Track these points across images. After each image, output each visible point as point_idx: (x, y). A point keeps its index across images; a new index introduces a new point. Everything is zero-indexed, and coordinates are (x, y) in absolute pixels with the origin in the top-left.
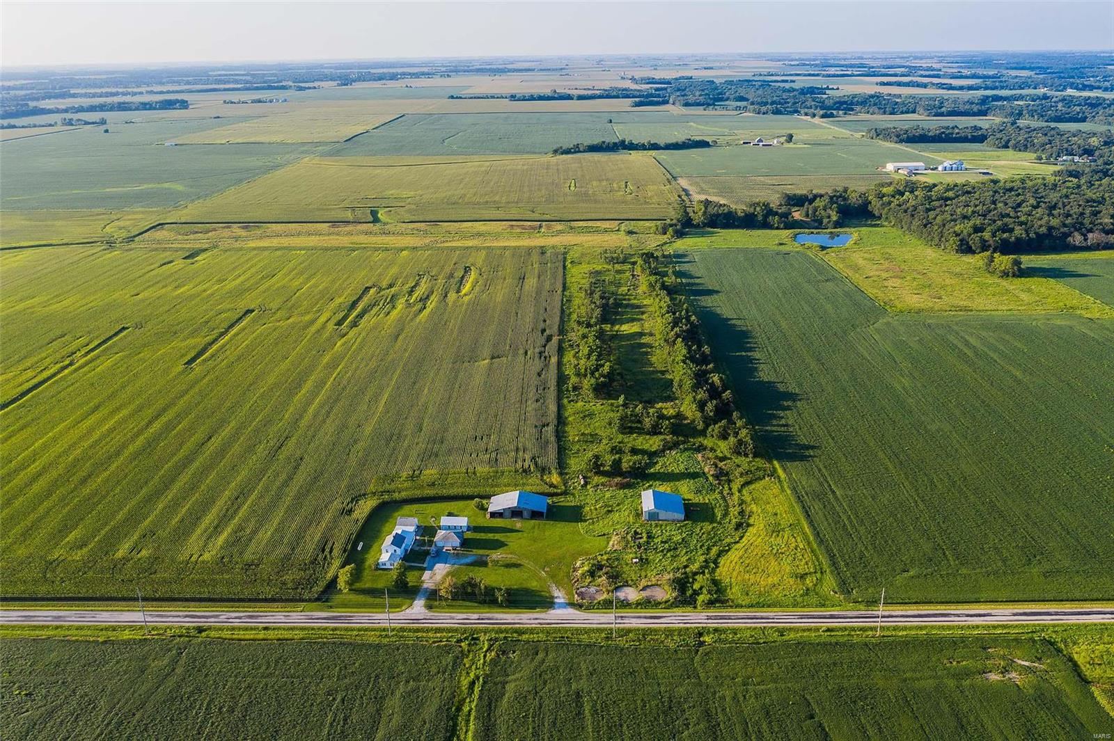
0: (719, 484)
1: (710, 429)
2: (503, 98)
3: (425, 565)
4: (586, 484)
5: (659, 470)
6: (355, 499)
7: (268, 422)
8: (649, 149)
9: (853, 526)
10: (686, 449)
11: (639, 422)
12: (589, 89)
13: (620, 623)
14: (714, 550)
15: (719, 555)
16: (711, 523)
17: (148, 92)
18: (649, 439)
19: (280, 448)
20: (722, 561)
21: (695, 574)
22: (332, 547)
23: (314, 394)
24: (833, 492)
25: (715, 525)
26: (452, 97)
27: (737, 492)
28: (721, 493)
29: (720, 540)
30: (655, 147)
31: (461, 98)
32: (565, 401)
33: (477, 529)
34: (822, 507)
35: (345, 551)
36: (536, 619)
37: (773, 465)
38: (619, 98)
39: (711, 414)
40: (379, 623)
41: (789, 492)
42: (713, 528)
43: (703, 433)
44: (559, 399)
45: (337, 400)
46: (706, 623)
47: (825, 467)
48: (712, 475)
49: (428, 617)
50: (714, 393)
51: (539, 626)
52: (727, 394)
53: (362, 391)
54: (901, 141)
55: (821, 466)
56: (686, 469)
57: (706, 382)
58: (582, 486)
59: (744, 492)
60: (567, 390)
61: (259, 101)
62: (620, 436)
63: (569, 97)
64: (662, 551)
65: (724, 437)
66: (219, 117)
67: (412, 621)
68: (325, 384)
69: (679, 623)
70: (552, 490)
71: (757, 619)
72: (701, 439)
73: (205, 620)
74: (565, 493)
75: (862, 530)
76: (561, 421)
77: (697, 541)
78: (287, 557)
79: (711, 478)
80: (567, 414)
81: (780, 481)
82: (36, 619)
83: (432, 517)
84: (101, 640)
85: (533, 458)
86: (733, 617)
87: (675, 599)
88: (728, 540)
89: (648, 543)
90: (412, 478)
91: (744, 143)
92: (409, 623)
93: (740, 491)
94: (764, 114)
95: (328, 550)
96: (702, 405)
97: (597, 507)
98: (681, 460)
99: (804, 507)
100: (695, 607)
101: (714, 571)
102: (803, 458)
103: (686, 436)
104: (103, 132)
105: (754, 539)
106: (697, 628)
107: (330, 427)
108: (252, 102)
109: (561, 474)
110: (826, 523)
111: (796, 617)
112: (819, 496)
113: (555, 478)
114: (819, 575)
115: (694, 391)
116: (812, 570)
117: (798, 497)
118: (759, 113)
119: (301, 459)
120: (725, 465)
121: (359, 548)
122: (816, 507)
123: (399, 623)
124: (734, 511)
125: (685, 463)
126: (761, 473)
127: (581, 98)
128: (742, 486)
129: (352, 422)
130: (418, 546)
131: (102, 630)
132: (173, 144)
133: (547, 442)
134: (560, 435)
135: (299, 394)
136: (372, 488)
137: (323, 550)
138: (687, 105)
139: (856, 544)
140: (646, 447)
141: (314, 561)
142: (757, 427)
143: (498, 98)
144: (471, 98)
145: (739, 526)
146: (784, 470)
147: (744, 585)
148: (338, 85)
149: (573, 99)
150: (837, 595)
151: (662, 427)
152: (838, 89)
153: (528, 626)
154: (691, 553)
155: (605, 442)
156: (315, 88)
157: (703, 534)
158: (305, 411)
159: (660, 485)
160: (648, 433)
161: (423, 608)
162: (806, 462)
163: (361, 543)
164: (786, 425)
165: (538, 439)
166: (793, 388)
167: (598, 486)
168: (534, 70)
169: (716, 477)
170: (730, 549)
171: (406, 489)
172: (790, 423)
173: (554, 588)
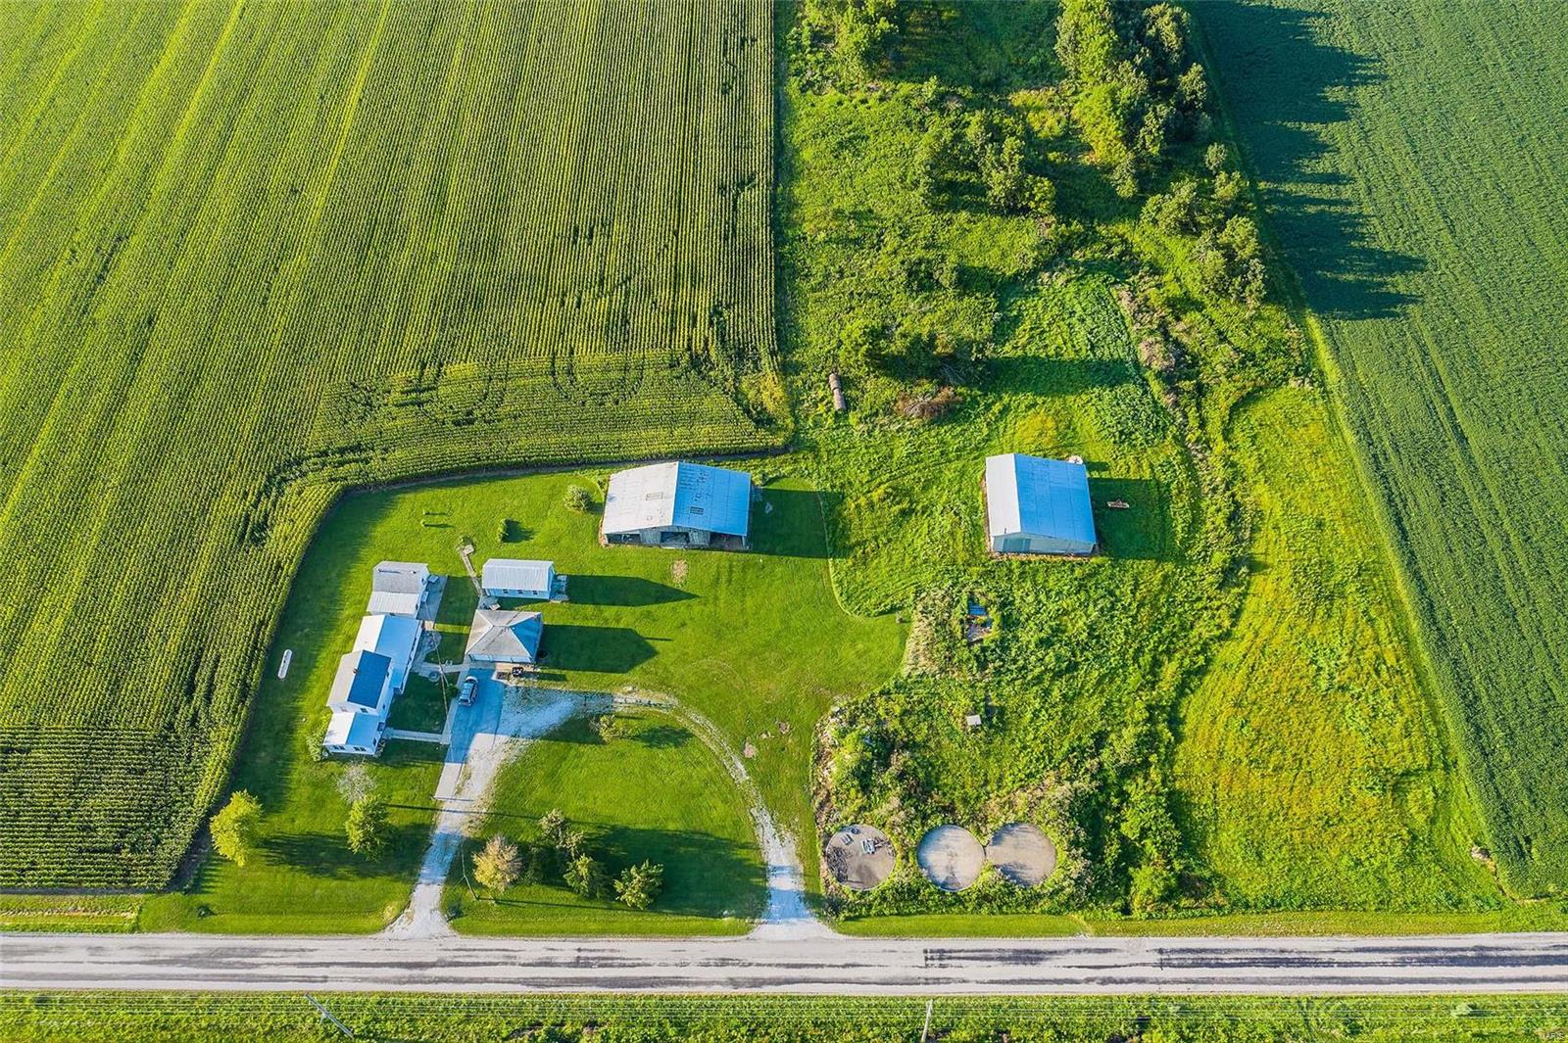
0: (1176, 404)
1: (1152, 201)
3: (445, 739)
4: (848, 404)
5: (1024, 347)
6: (275, 482)
7: (77, 180)
9: (1519, 580)
10: (1091, 267)
11: (974, 167)
13: (937, 981)
14: (1170, 670)
15: (1183, 689)
16: (1160, 560)
18: (997, 231)
19: (101, 277)
20: (1192, 710)
21: (1126, 772)
22: (212, 677)
23: (192, 66)
24: (1462, 438)
25: (1169, 567)
27: (1220, 438)
28: (1179, 440)
29: (1183, 628)
32: (793, 85)
33: (578, 588)
34: (1436, 501)
35: (244, 695)
36: (723, 962)
37: (1303, 326)
39: (1154, 150)
40: (325, 979)
41: (1350, 437)
42: (1166, 577)
43: (1131, 209)
44: (779, 78)
45: (242, 96)
46: (1157, 982)
47: (1438, 342)
48: (1158, 375)
49: (448, 956)
50: (1161, 73)
51: (729, 990)
52: (1192, 80)
53: (306, 56)
55: (1427, 338)
56: (1093, 347)
57: (1140, 36)
58: (836, 415)
59: (1239, 436)
60: (799, 47)
62: (929, 218)
64: (1039, 679)
65: (1188, 227)
67: (406, 972)
68: (218, 31)
69: (1088, 980)
70: (764, 438)
71: (1288, 963)
72: (1122, 228)
74: (795, 445)
75: (1539, 589)
76: (783, 163)
77: (1127, 633)
78: (98, 722)
79: (1156, 387)
80: (797, 137)
81: (1326, 393)
83: (467, 540)
85: (716, 312)
86: (1226, 958)
87: (1079, 881)
88: (1203, 630)
89: (1003, 645)
90: (418, 394)
92: (399, 981)
93: (1227, 434)
95: (201, 688)
96: (1132, 120)
97: (875, 496)
98: (1078, 309)
99: (1390, 501)
100: (1126, 910)
101: (1169, 760)
102: (1383, 305)
103: (1087, 215)
105: (1268, 627)
106: (1135, 1000)
107: (224, 199)
109: (786, 369)
110: (1447, 564)
111: (1389, 957)
112: (1427, 459)
113: (768, 390)
114: (1438, 775)
115: (1110, 65)
116: (1422, 760)
117: (1375, 456)
119: (150, 323)
120: (1188, 332)
121: (282, 673)
122: (1422, 497)
123: (376, 980)
124: (1215, 517)
125: (1089, 321)
126: (1278, 364)
128: (1232, 411)
129: (278, 178)
130: (428, 659)
133: (750, 250)
134: (781, 215)
135: (157, 71)
136: (315, 437)
137: (191, 689)
139: (1530, 652)
140: (991, 260)
141: (166, 736)
142: (1262, 185)
145: (1228, 576)
146: (1336, 349)
147: (1250, 818)
150: (1490, 864)
151: (1032, 196)
153: (703, 990)
154: (1112, 681)
155: (891, 241)
157: (1141, 605)
158: (168, 135)
159: (1029, 407)
160: (997, 211)
161: (438, 916)
162: (1387, 320)
163: (288, 654)
164: (1334, 178)
165: (726, 238)
166: (1344, 36)
167: (876, 414)
169: (1168, 378)
170: (1208, 661)
171: (402, 439)
172: (1343, 170)
173: (770, 830)
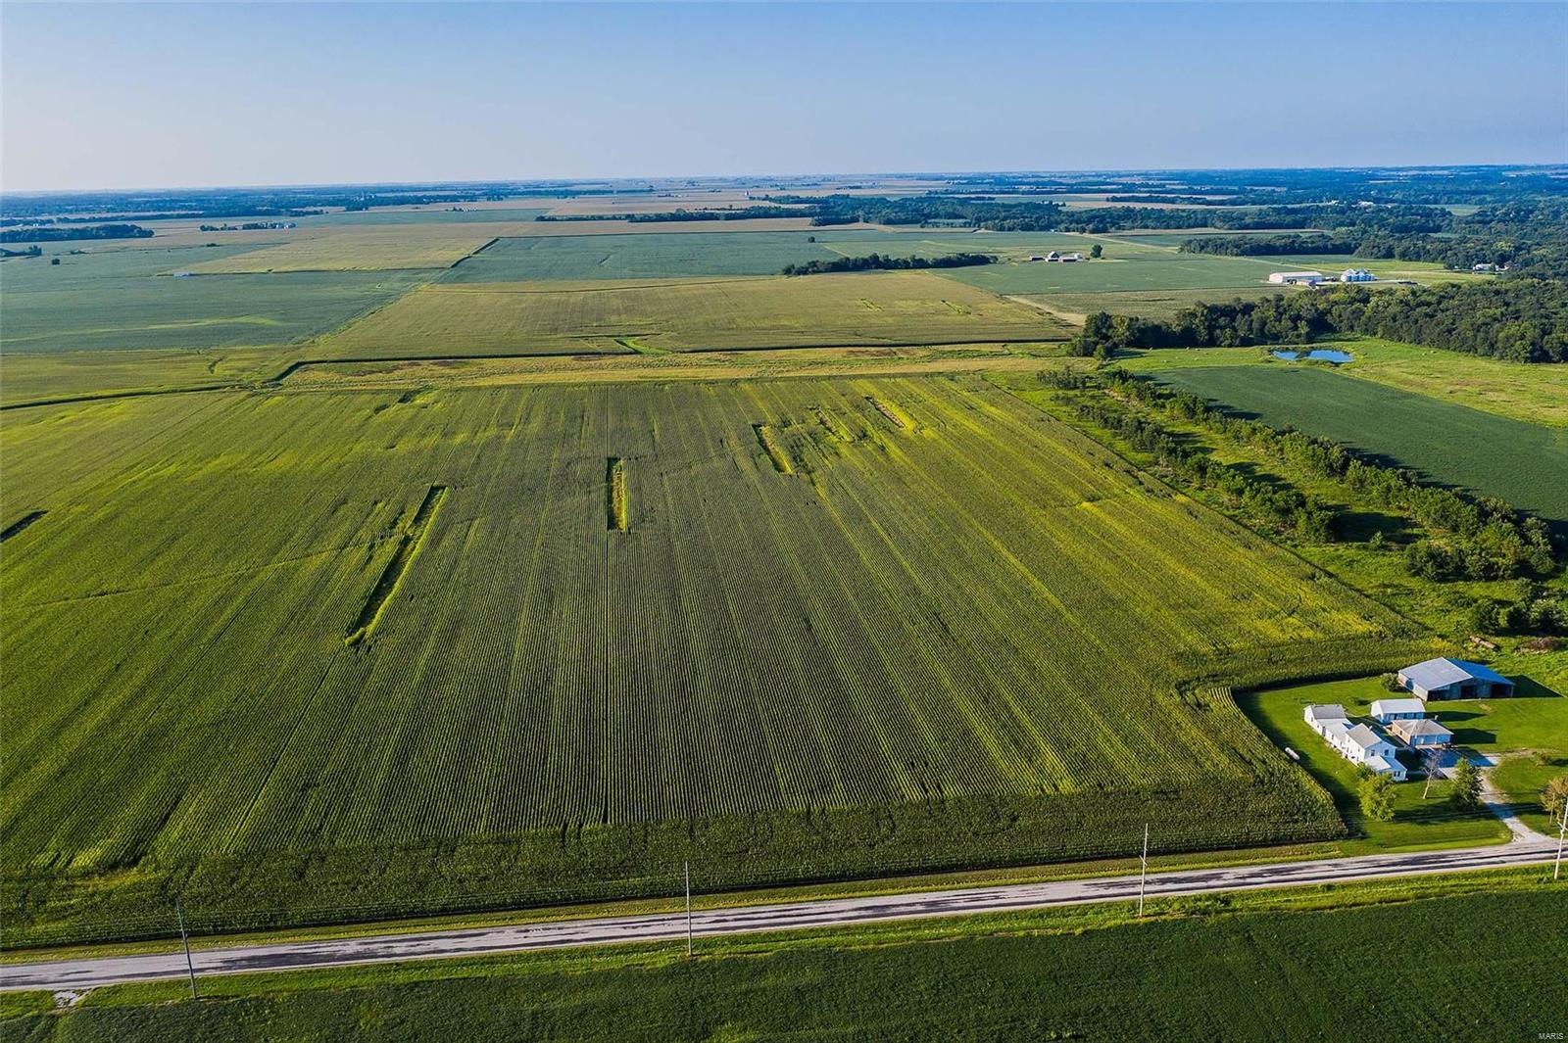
2: (616, 219)
4: (1498, 647)
6: (1183, 689)
8: (914, 267)
12: (725, 209)
17: (59, 220)
18: (1489, 587)
26: (542, 219)
30: (921, 264)
31: (554, 219)
38: (781, 217)
40: (1504, 862)
54: (1243, 254)
58: (1495, 651)
61: (256, 227)
62: (1441, 585)
63: (713, 217)
66: (213, 245)
67: (1552, 854)
68: (883, 543)
73: (1204, 884)
82: (894, 910)
84: (1078, 931)
91: (1034, 259)
94: (1010, 229)
95: (1256, 762)
104: (50, 262)
108: (244, 228)
113: (1441, 643)
118: (1000, 230)
127: (729, 217)
131: (1041, 916)
132: (187, 274)
135: (863, 558)
138: (889, 222)
141: (1261, 780)
143: (608, 219)
144: (570, 219)
148: (348, 210)
149: (718, 219)
152: (1064, 205)
156: (316, 213)
158: (908, 578)
160: (1479, 579)
163: (1288, 749)
167: (1518, 649)
168: (612, 192)
171: (1241, 671)
